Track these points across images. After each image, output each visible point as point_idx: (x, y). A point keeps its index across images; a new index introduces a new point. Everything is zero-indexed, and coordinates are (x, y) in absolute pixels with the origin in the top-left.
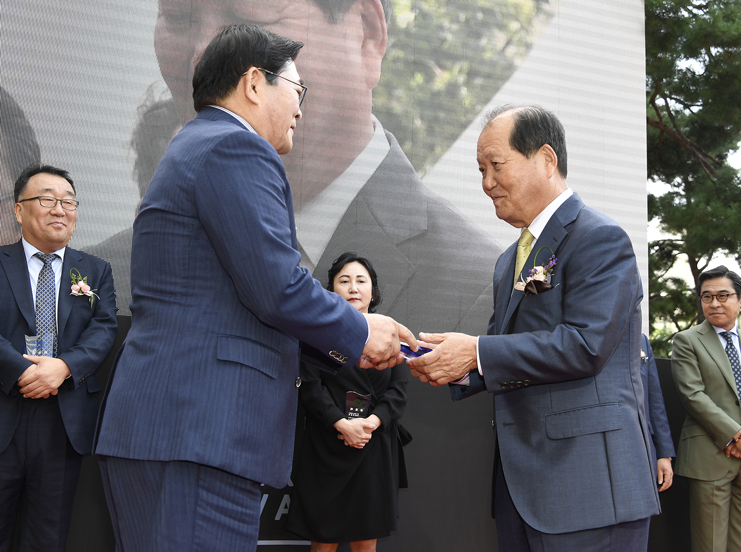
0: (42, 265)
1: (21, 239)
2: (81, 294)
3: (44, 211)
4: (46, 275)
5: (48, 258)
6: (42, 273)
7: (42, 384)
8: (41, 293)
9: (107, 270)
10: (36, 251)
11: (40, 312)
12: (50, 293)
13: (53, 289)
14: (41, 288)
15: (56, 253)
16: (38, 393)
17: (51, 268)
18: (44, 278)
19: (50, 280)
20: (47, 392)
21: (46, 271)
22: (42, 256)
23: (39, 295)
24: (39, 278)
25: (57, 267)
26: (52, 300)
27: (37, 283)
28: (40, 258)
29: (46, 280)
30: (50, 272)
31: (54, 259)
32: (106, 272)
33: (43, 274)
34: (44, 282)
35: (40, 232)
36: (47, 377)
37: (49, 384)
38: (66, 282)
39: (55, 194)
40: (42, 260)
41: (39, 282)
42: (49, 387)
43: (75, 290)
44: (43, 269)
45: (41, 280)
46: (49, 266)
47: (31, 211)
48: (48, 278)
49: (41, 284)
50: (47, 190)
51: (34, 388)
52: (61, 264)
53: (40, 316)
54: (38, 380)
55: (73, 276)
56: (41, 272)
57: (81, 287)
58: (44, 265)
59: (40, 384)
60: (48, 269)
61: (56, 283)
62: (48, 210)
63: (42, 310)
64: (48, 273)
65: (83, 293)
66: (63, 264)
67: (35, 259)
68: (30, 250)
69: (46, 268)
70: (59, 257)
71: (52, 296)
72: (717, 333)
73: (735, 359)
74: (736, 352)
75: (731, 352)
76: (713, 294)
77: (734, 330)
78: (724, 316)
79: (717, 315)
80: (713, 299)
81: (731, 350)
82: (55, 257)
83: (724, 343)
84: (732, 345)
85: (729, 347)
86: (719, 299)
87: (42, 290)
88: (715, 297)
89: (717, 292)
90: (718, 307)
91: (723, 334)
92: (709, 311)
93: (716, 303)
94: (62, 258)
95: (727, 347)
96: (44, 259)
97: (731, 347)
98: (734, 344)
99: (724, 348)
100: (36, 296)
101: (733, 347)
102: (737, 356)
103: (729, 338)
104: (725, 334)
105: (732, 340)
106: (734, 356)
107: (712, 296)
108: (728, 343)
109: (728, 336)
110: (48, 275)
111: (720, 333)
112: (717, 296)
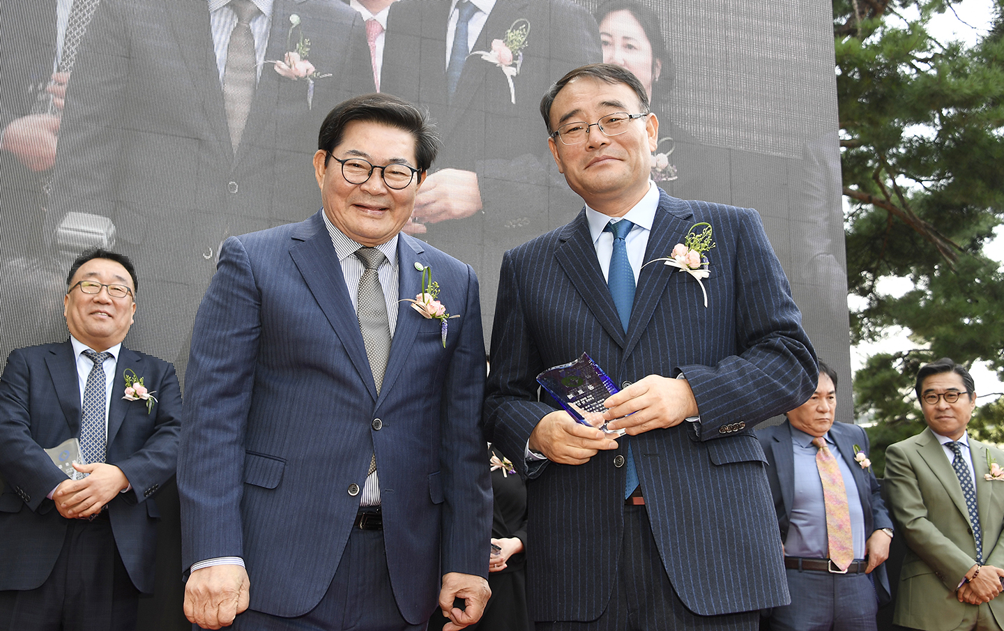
0: (91, 365)
1: (70, 337)
2: (136, 399)
3: (85, 298)
4: (96, 377)
5: (99, 357)
6: (91, 375)
8: (89, 397)
9: (169, 370)
10: (85, 348)
11: (86, 420)
12: (100, 398)
13: (103, 393)
14: (90, 392)
15: (109, 351)
17: (102, 368)
18: (93, 380)
19: (100, 382)
21: (96, 372)
22: (92, 354)
23: (87, 399)
24: (88, 380)
25: (109, 368)
26: (102, 406)
27: (85, 386)
28: (90, 357)
29: (95, 382)
30: (101, 373)
31: (106, 358)
32: (168, 372)
33: (93, 375)
34: (93, 384)
38: (120, 385)
40: (92, 359)
41: (87, 385)
43: (129, 394)
44: (93, 370)
45: (90, 383)
46: (100, 366)
48: (98, 380)
49: (90, 387)
50: (92, 275)
52: (115, 364)
53: (86, 425)
55: (128, 378)
56: (91, 372)
57: (138, 390)
58: (94, 366)
60: (99, 370)
61: (107, 386)
62: (91, 297)
63: (89, 417)
64: (98, 374)
65: (138, 397)
66: (117, 364)
67: (84, 357)
68: (79, 347)
69: (97, 366)
70: (113, 357)
71: (102, 400)
72: (942, 443)
73: (965, 475)
74: (966, 467)
75: (961, 467)
76: (940, 393)
77: (963, 439)
78: (954, 420)
79: (946, 419)
80: (939, 399)
81: (959, 464)
82: (107, 356)
83: (950, 456)
84: (960, 457)
85: (957, 460)
86: (948, 400)
87: (90, 394)
88: (942, 397)
89: (944, 390)
90: (947, 409)
91: (948, 445)
92: (935, 413)
93: (943, 404)
94: (116, 357)
95: (954, 461)
96: (95, 357)
97: (959, 461)
98: (963, 457)
99: (951, 462)
100: (84, 402)
101: (962, 461)
102: (967, 472)
103: (958, 449)
104: (952, 445)
105: (960, 452)
106: (964, 471)
107: (939, 395)
108: (955, 456)
109: (956, 447)
110: (98, 377)
111: (945, 444)
112: (944, 395)
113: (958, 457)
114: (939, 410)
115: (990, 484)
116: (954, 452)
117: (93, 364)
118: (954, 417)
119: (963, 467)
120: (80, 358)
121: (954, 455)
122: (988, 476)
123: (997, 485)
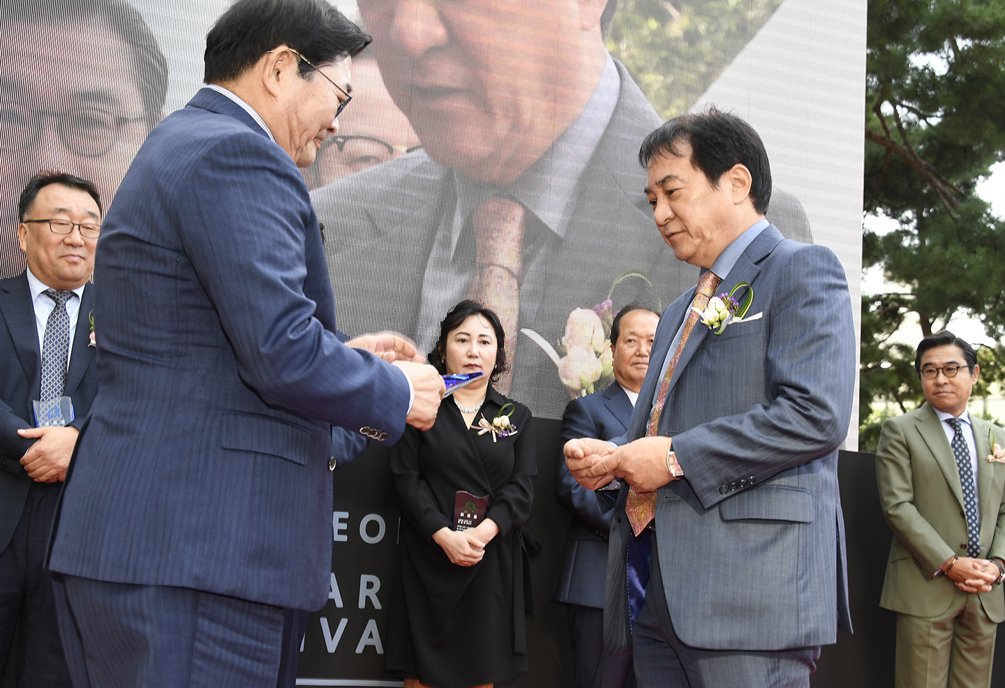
0: (52, 305)
1: (26, 271)
3: (55, 238)
4: (57, 319)
5: (61, 297)
6: (52, 316)
7: (46, 462)
8: (50, 342)
10: (45, 288)
11: (47, 368)
12: (62, 344)
13: (66, 338)
14: (51, 336)
15: (72, 291)
16: (42, 475)
17: (65, 310)
18: (55, 322)
19: (63, 326)
20: (53, 472)
21: (58, 314)
22: (53, 293)
23: (47, 344)
24: (48, 323)
25: (73, 308)
26: (64, 353)
27: (45, 328)
28: (51, 297)
29: (57, 325)
30: (64, 315)
31: (70, 298)
33: (55, 317)
34: (54, 328)
35: (50, 266)
36: (52, 452)
37: (54, 462)
38: (82, 328)
39: (71, 216)
40: (54, 299)
41: (48, 328)
42: (55, 466)
44: (54, 311)
45: (51, 325)
46: (63, 307)
47: (38, 238)
48: (60, 322)
49: (51, 331)
50: (61, 210)
51: (36, 467)
52: (79, 304)
53: (47, 374)
54: (41, 457)
56: (52, 314)
58: (56, 306)
59: (44, 462)
60: (61, 312)
61: (71, 330)
62: (61, 237)
63: (50, 365)
64: (61, 317)
66: (81, 303)
67: (45, 298)
68: (37, 286)
69: (59, 309)
70: (76, 296)
71: (65, 347)
72: (941, 420)
73: (964, 454)
74: (966, 446)
75: (960, 446)
76: (938, 367)
77: (964, 416)
78: (952, 395)
79: (944, 394)
80: (938, 373)
81: (959, 443)
82: (70, 295)
83: (949, 433)
84: (960, 435)
85: (957, 439)
86: (947, 374)
87: (51, 339)
88: (941, 371)
89: (943, 364)
90: (945, 383)
91: (949, 422)
92: (933, 389)
93: (942, 378)
94: (80, 297)
95: (954, 439)
96: (57, 297)
97: (959, 439)
98: (963, 435)
99: (950, 439)
100: (44, 347)
101: (962, 439)
102: (966, 450)
103: (959, 426)
104: (953, 422)
105: (961, 429)
106: (963, 450)
107: (938, 369)
108: (956, 433)
109: (957, 424)
110: (60, 320)
111: (946, 421)
112: (943, 369)
113: (959, 435)
114: (938, 385)
115: (992, 466)
116: (954, 429)
117: (55, 304)
118: (953, 392)
119: (963, 446)
120: (38, 299)
121: (954, 432)
122: (991, 457)
123: (997, 466)
